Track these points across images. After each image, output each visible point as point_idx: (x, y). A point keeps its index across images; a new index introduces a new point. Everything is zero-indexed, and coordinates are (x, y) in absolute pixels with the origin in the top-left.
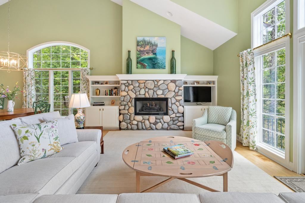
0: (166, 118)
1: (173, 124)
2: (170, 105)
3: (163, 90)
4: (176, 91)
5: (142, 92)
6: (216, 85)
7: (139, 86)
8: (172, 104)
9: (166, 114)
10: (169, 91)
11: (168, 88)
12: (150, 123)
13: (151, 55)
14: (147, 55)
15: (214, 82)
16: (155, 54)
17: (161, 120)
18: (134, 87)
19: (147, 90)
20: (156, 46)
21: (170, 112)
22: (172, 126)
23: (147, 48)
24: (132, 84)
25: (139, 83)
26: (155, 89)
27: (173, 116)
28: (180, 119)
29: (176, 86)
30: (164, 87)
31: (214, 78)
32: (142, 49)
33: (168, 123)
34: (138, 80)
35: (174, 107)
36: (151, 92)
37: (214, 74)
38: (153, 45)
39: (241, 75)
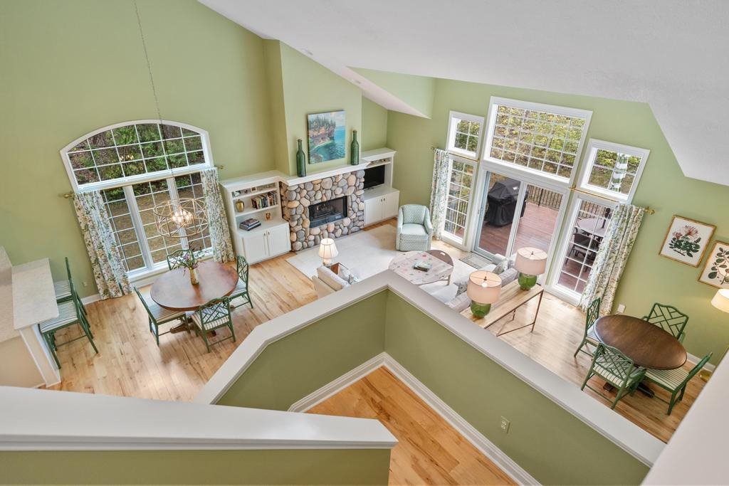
0: (347, 221)
1: (353, 226)
2: (349, 204)
3: (342, 187)
4: (357, 185)
5: (319, 196)
6: (392, 162)
7: (313, 189)
8: (352, 202)
9: (345, 215)
10: (349, 187)
11: (348, 184)
12: (329, 233)
13: (328, 142)
14: (322, 141)
15: (389, 159)
16: (332, 138)
17: (341, 225)
18: (308, 192)
19: (324, 192)
20: (334, 125)
21: (350, 213)
22: (353, 229)
23: (323, 130)
24: (305, 189)
25: (314, 185)
26: (333, 189)
27: (354, 216)
28: (360, 218)
29: (357, 178)
30: (343, 183)
31: (390, 154)
32: (316, 134)
33: (348, 227)
34: (311, 182)
35: (355, 206)
36: (329, 193)
37: (387, 145)
38: (329, 126)
39: (434, 172)
